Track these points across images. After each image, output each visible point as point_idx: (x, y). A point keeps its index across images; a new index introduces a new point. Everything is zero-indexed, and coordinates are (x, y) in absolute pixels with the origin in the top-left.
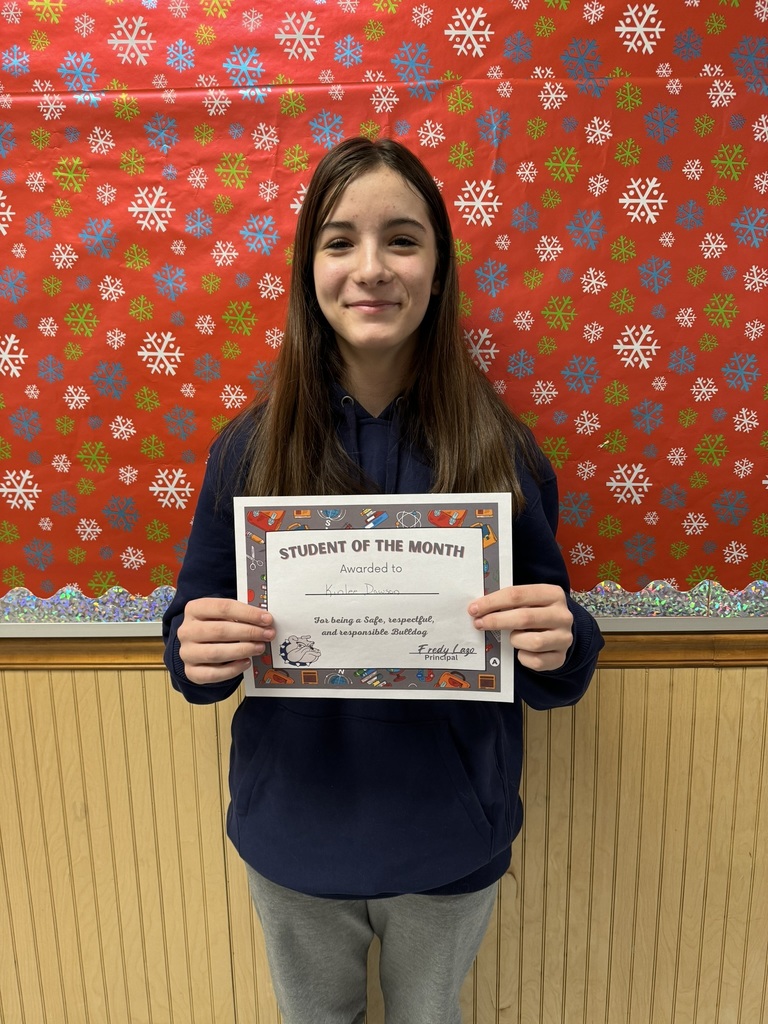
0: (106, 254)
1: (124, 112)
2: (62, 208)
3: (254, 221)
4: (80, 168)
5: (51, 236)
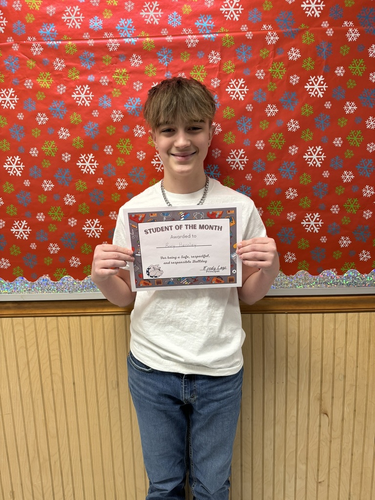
1: (148, 47)
2: (116, 93)
5: (111, 106)
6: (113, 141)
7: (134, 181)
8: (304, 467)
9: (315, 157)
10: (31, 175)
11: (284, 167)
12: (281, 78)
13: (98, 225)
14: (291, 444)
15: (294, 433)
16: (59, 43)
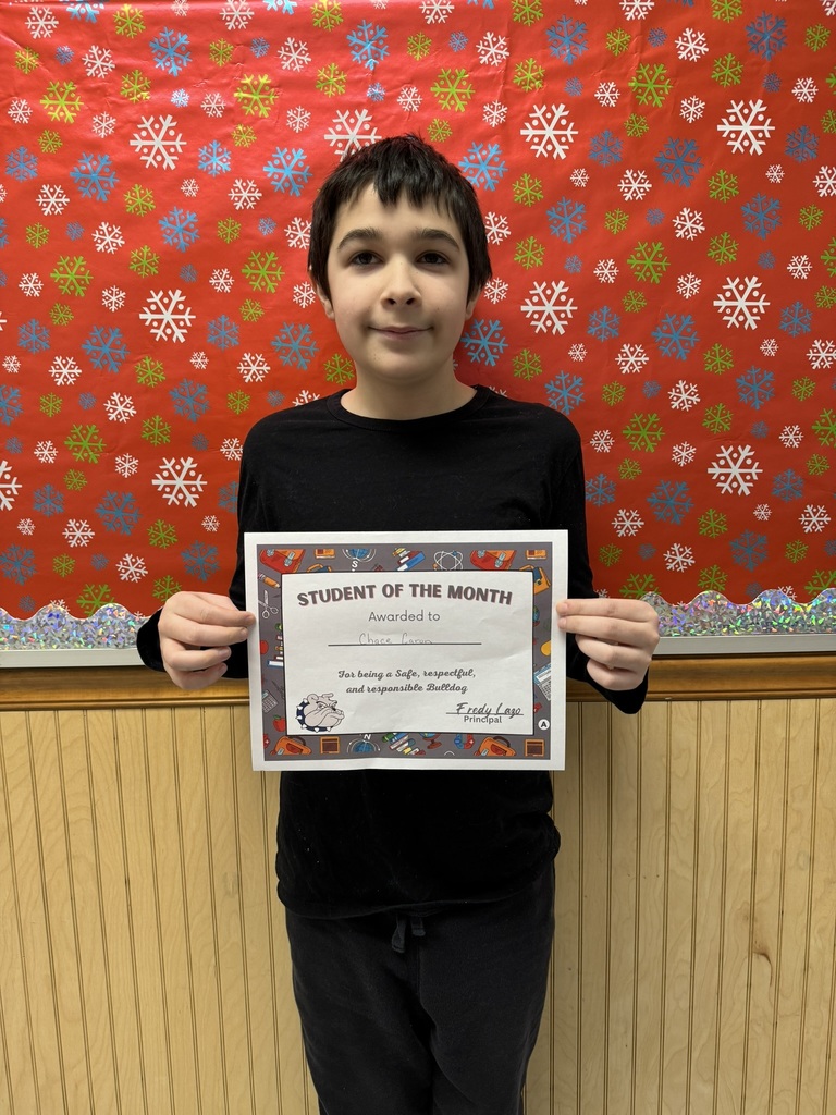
0: (296, 191)
1: (325, 20)
2: (243, 136)
3: (476, 150)
4: (267, 88)
5: (229, 169)
6: (233, 258)
7: (286, 360)
8: (708, 1090)
9: (741, 303)
10: (23, 343)
11: (665, 328)
12: (660, 105)
13: (193, 473)
14: (676, 1032)
15: (685, 1004)
16: (98, 9)
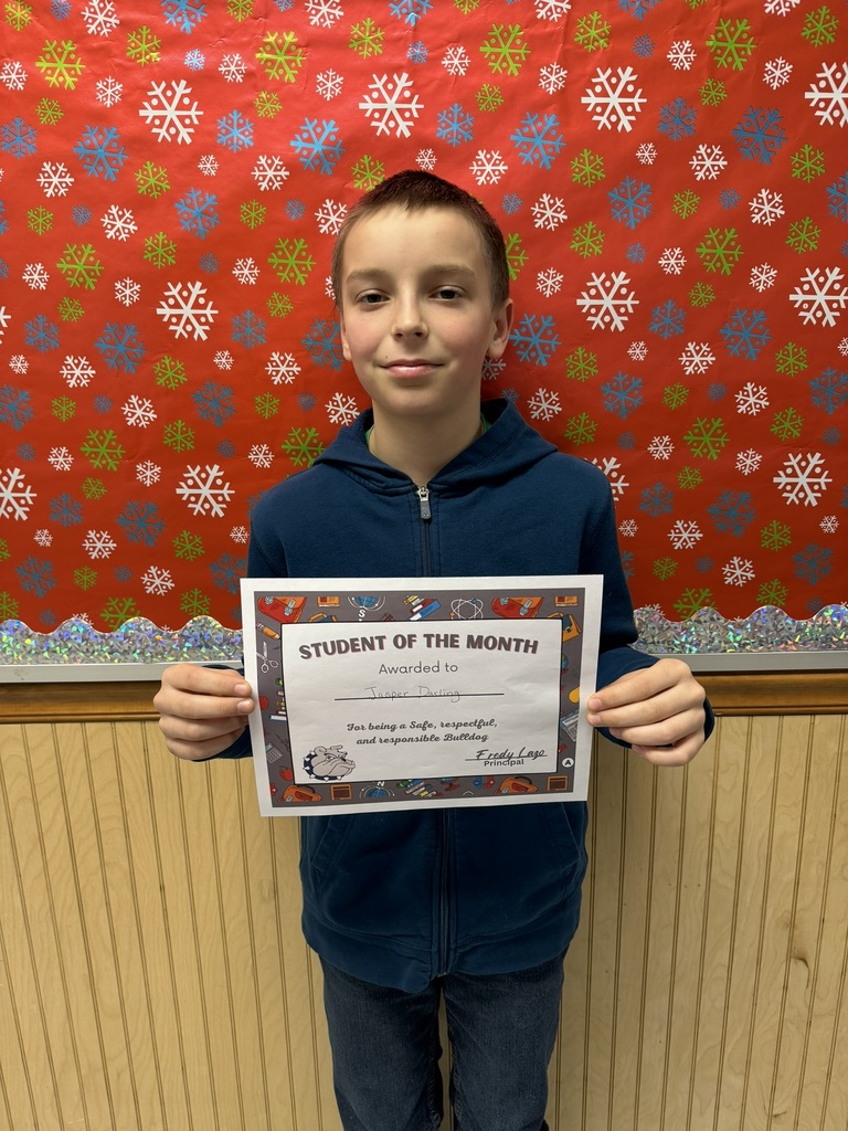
0: (327, 169)
2: (268, 105)
3: (530, 122)
4: (293, 48)
5: (252, 144)
6: (259, 245)
7: (317, 359)
8: (739, 1082)
9: (820, 297)
10: (30, 341)
11: (734, 324)
12: (741, 68)
13: (219, 482)
14: (710, 1030)
15: (720, 1004)
